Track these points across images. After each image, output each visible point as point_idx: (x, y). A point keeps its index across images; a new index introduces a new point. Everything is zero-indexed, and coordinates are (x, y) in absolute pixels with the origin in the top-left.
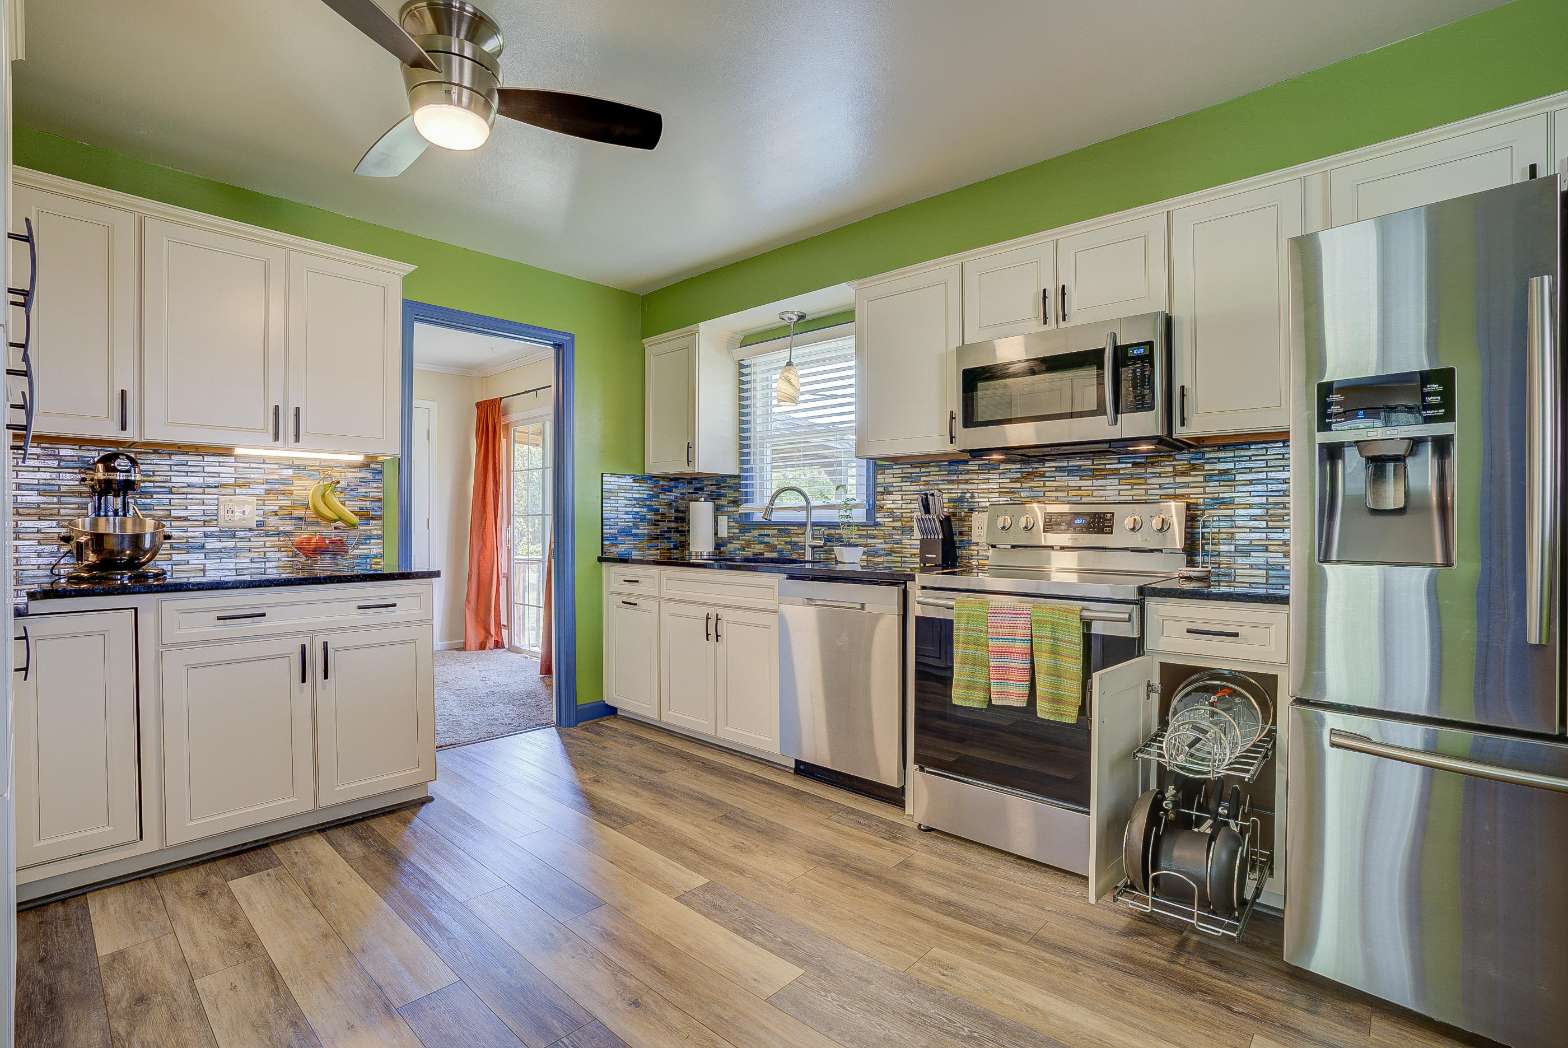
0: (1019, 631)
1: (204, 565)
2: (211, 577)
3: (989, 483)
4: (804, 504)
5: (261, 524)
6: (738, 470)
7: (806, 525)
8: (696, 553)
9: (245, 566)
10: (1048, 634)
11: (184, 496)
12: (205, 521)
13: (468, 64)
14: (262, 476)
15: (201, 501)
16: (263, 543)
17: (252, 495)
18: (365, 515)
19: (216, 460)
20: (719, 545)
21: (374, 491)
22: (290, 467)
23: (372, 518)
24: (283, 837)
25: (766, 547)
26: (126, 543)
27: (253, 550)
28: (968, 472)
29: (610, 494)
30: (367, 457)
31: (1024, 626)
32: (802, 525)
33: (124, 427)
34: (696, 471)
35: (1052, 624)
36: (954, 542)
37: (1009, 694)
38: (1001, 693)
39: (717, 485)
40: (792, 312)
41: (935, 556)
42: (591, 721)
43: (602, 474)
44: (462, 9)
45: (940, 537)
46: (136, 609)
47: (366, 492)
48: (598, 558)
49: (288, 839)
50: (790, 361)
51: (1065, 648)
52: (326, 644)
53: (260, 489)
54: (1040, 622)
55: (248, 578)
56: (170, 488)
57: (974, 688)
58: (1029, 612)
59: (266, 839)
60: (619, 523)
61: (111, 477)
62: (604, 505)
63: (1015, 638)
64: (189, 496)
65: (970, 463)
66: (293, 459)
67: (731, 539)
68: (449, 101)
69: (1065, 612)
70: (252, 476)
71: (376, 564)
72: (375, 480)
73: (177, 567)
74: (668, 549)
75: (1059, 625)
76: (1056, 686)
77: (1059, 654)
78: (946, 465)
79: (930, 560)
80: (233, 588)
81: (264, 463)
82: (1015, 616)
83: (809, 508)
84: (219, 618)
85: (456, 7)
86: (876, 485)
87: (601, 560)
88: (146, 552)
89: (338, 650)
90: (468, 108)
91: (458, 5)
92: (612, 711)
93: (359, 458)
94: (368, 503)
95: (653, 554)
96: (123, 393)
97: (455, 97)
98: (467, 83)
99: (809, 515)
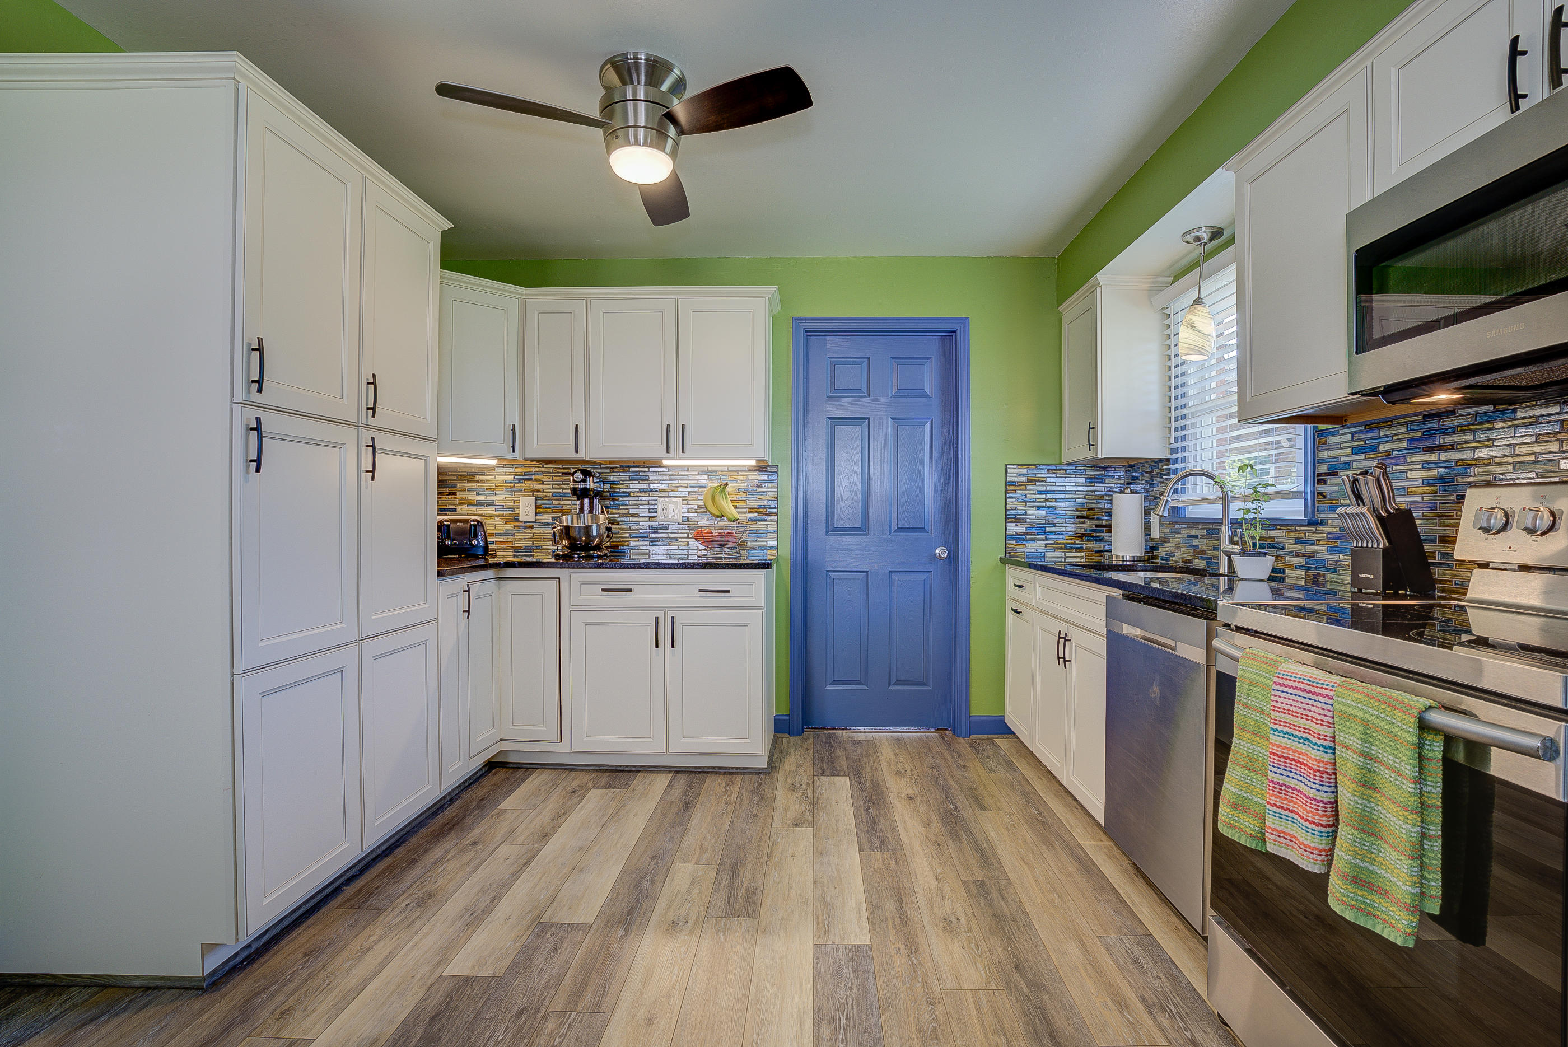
0: (1316, 728)
1: (649, 550)
2: (654, 559)
3: (1493, 446)
4: (1219, 494)
5: (686, 520)
6: (1168, 451)
7: (1221, 524)
8: (1117, 556)
9: (674, 552)
10: (1356, 744)
11: (636, 499)
12: (650, 517)
13: (642, 107)
14: (686, 482)
15: (647, 502)
16: (686, 535)
17: (680, 496)
18: (764, 513)
19: (656, 470)
20: (1151, 549)
21: (770, 490)
22: (706, 473)
23: (769, 515)
24: (652, 769)
25: (1196, 552)
26: (582, 533)
27: (680, 540)
28: (1454, 431)
29: (1016, 488)
30: (758, 461)
31: (1319, 717)
32: (1219, 522)
33: (577, 452)
34: (1099, 456)
35: (1366, 725)
36: (1423, 556)
37: (1292, 839)
38: (1280, 834)
39: (1151, 472)
40: (1199, 229)
41: (1372, 576)
42: (986, 737)
43: (1006, 465)
44: (636, 59)
45: (1381, 546)
46: (559, 578)
47: (764, 492)
48: (1001, 558)
49: (650, 772)
50: (1199, 298)
51: (1386, 778)
52: (673, 618)
53: (684, 492)
54: (1347, 716)
55: (676, 561)
56: (629, 493)
57: (1245, 810)
58: (1331, 694)
59: (641, 766)
60: (1028, 520)
61: (577, 486)
62: (1008, 500)
63: (1310, 737)
64: (640, 498)
65: (1460, 412)
66: (708, 466)
67: (1164, 540)
68: (628, 143)
69: (1390, 705)
70: (680, 482)
71: (772, 555)
72: (770, 481)
73: (634, 551)
74: (1096, 552)
75: (1378, 729)
76: (1364, 852)
77: (1376, 790)
78: (1418, 421)
79: (1369, 584)
80: (610, 568)
81: (688, 471)
82: (1308, 695)
83: (1226, 500)
84: (603, 590)
85: (631, 59)
86: (1315, 462)
87: (1003, 561)
88: (595, 538)
89: (684, 625)
90: (645, 144)
91: (632, 57)
92: (1005, 730)
93: (753, 463)
94: (765, 502)
95: (1075, 557)
96: (577, 426)
97: (632, 138)
98: (642, 122)
99: (1226, 509)
